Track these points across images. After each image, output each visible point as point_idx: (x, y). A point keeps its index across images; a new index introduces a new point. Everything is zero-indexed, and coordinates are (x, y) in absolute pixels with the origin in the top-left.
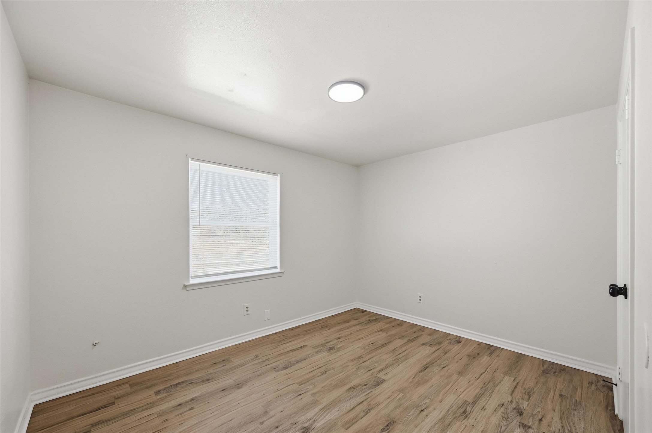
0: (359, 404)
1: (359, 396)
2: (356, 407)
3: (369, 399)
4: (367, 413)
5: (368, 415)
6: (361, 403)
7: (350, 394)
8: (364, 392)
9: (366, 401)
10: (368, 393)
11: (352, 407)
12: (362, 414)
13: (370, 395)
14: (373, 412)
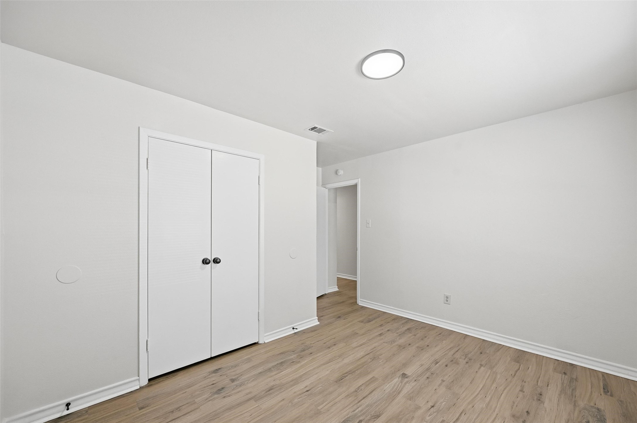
0: (366, 396)
1: (367, 406)
2: (369, 394)
3: (356, 402)
4: (358, 388)
5: (357, 387)
6: (364, 398)
7: (378, 408)
8: (362, 411)
9: (360, 400)
10: (358, 410)
11: (373, 394)
12: (363, 387)
13: (355, 407)
14: (352, 389)
